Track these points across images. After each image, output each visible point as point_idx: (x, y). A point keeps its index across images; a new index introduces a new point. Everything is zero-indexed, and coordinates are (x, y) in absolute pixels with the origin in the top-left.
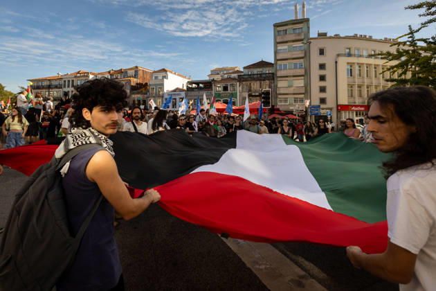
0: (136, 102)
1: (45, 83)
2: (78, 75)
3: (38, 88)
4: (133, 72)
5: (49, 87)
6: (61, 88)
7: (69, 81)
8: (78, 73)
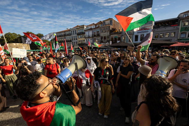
0: (114, 39)
1: (63, 34)
2: (78, 27)
3: (60, 36)
4: (109, 21)
5: (65, 35)
6: (70, 35)
7: (74, 31)
8: (77, 26)
